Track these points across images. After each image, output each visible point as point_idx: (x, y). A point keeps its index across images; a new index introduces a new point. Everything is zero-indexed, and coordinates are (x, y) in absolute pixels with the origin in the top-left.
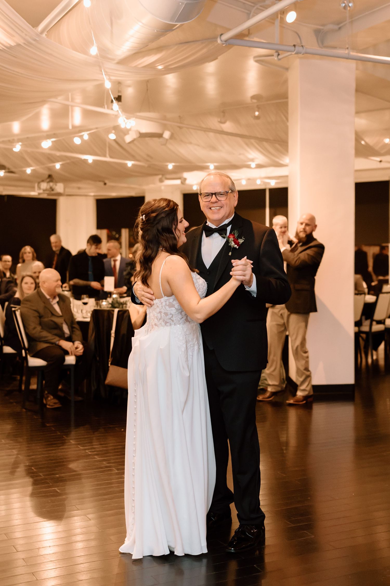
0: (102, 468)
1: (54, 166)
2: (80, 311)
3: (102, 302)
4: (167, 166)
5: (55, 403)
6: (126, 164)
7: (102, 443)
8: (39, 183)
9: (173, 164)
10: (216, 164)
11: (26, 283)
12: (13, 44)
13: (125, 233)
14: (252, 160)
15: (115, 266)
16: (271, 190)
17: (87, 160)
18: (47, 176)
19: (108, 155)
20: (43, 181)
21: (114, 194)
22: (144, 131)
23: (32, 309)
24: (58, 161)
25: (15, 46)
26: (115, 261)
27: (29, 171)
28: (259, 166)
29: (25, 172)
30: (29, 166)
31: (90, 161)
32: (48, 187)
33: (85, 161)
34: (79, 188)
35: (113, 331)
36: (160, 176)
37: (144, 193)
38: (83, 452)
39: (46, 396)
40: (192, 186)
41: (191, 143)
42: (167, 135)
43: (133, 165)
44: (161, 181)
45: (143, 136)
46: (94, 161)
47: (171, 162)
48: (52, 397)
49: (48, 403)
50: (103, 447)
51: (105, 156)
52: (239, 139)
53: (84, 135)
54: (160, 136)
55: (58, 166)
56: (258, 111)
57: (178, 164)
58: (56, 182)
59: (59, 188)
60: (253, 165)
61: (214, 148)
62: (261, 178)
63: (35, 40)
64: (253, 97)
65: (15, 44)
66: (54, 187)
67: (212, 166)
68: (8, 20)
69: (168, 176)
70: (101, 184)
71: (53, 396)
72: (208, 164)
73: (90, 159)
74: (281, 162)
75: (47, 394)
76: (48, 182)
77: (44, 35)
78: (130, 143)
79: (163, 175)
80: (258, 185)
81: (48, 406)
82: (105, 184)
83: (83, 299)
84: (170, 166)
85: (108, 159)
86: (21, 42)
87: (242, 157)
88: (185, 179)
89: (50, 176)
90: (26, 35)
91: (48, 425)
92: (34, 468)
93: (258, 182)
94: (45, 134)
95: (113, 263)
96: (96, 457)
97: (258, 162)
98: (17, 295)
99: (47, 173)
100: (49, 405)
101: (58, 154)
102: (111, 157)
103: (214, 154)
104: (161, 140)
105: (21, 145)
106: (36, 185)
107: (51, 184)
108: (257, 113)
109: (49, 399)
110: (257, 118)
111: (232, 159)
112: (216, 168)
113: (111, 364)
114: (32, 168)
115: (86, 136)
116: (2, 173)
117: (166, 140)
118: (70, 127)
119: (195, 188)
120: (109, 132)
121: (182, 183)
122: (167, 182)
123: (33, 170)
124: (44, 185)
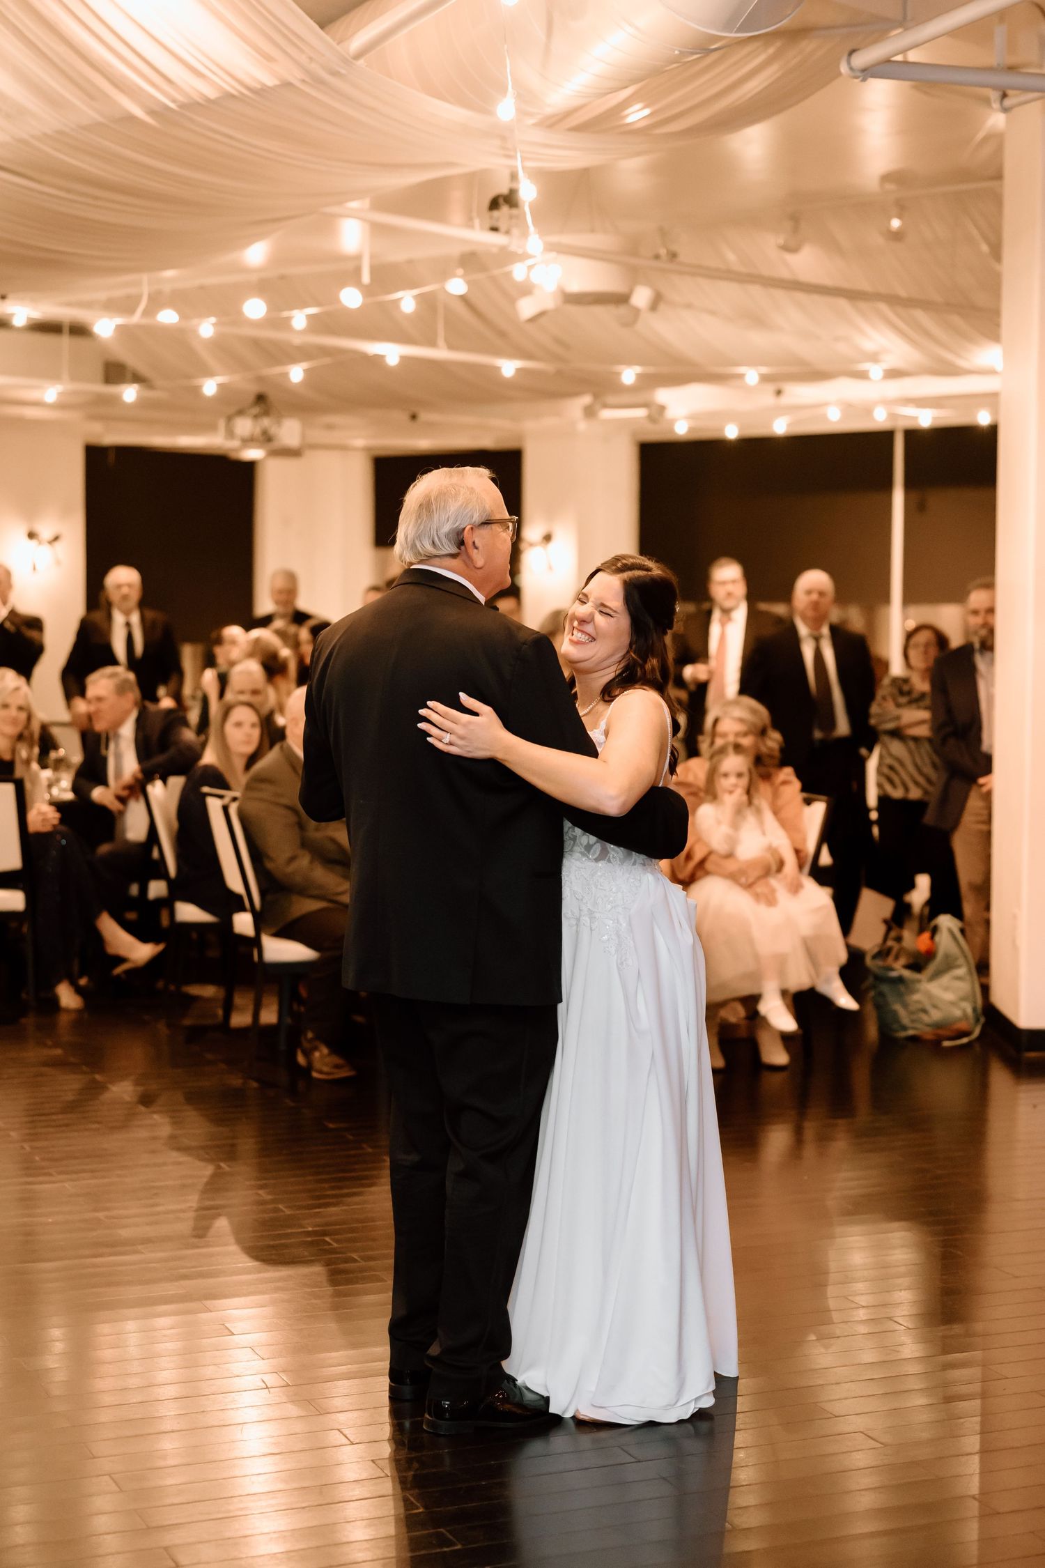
1: (286, 375)
4: (619, 374)
5: (337, 1066)
6: (498, 369)
8: (230, 419)
9: (638, 369)
10: (764, 370)
11: (236, 724)
12: (270, 81)
14: (874, 358)
16: (912, 436)
17: (382, 357)
18: (251, 398)
19: (441, 342)
20: (241, 413)
22: (575, 287)
23: (277, 804)
24: (294, 360)
25: (276, 86)
27: (210, 387)
28: (893, 374)
29: (196, 391)
30: (210, 374)
31: (392, 359)
32: (258, 431)
33: (378, 360)
34: (330, 427)
36: (587, 399)
37: (521, 439)
39: (306, 1045)
41: (689, 306)
42: (641, 297)
43: (518, 371)
44: (589, 412)
45: (572, 299)
46: (405, 360)
47: (630, 363)
48: (325, 1051)
49: (317, 1065)
51: (432, 343)
52: (843, 303)
53: (402, 298)
54: (621, 299)
55: (296, 374)
56: (900, 217)
57: (651, 370)
58: (279, 418)
59: (289, 431)
60: (877, 371)
61: (758, 321)
62: (887, 402)
63: (334, 73)
64: (886, 178)
65: (277, 82)
66: (273, 430)
67: (752, 376)
68: (268, 20)
69: (611, 399)
70: (403, 417)
71: (328, 1045)
72: (742, 370)
73: (392, 353)
74: (962, 363)
75: (310, 1041)
76: (256, 417)
77: (361, 62)
78: (533, 320)
79: (596, 396)
80: (880, 419)
81: (315, 1075)
82: (414, 417)
84: (629, 376)
85: (440, 353)
86: (295, 76)
87: (842, 347)
88: (662, 409)
89: (261, 399)
90: (311, 59)
91: (331, 1126)
92: (331, 1239)
93: (880, 415)
94: (253, 277)
97: (891, 361)
98: (209, 757)
99: (254, 389)
100: (320, 1072)
102: (451, 347)
103: (759, 339)
104: (622, 310)
105: (213, 325)
106: (222, 424)
107: (266, 422)
108: (896, 223)
109: (317, 1053)
110: (897, 236)
111: (811, 353)
112: (765, 379)
114: (220, 379)
115: (407, 302)
116: (130, 393)
117: (637, 311)
118: (366, 278)
119: (681, 430)
120: (445, 275)
121: (651, 419)
122: (606, 414)
123: (220, 386)
124: (244, 426)
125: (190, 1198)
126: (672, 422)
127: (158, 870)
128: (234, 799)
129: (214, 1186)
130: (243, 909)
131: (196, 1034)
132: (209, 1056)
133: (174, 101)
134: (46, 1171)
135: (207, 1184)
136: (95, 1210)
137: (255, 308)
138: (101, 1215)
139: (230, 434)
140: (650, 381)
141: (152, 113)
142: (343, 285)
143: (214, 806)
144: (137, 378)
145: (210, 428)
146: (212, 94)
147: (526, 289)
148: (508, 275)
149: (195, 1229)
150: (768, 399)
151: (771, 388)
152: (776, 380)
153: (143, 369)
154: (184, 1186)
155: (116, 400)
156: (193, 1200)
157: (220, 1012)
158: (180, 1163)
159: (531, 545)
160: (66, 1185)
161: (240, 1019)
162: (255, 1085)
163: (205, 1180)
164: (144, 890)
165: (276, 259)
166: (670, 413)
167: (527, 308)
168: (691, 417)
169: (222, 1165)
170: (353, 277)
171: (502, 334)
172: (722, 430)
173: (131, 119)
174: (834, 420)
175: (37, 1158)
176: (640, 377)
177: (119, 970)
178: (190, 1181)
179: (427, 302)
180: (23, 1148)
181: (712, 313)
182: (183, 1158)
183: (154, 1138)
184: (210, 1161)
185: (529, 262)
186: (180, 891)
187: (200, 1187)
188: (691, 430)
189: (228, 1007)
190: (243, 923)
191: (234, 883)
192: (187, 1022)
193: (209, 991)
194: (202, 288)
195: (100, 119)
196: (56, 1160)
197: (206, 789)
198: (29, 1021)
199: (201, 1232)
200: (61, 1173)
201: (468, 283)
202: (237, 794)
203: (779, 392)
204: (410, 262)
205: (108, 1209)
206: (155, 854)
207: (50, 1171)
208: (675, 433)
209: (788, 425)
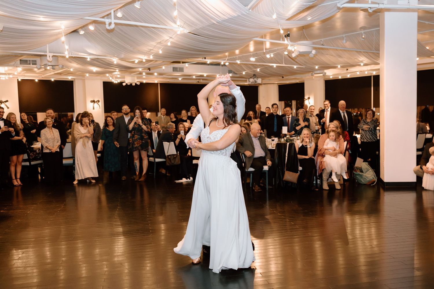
0: (281, 219)
1: (257, 70)
2: (270, 144)
3: (281, 139)
4: (315, 67)
5: (259, 189)
6: (293, 67)
7: (282, 208)
8: (249, 79)
10: (341, 65)
12: (236, 15)
13: (294, 103)
14: (362, 62)
15: (288, 120)
20: (251, 78)
21: (288, 82)
22: (301, 51)
26: (289, 118)
27: (244, 73)
28: (365, 65)
29: (242, 74)
30: (245, 71)
31: (275, 67)
32: (254, 81)
33: (272, 67)
34: (270, 80)
35: (287, 154)
36: (312, 73)
37: (304, 81)
38: (272, 211)
39: (254, 186)
40: (330, 76)
41: (328, 54)
42: (314, 52)
43: (297, 67)
44: (312, 75)
45: (301, 53)
46: (277, 67)
48: (257, 186)
49: (255, 189)
50: (282, 210)
51: (282, 64)
53: (271, 54)
54: (310, 52)
57: (320, 66)
58: (258, 78)
59: (259, 81)
60: (362, 64)
61: (340, 57)
62: (367, 71)
63: (246, 13)
64: (361, 28)
66: (257, 80)
67: (339, 66)
69: (316, 72)
70: (281, 78)
72: (337, 65)
73: (275, 65)
77: (250, 10)
78: (295, 57)
80: (366, 74)
81: (255, 191)
82: (283, 77)
83: (272, 138)
84: (317, 67)
86: (240, 14)
87: (356, 60)
88: (325, 73)
89: (254, 75)
90: (242, 10)
93: (366, 73)
94: (252, 54)
95: (287, 119)
96: (278, 214)
97: (365, 62)
101: (258, 64)
102: (285, 64)
103: (340, 59)
104: (311, 54)
107: (255, 79)
108: (363, 36)
109: (256, 187)
111: (350, 61)
112: (341, 67)
113: (286, 170)
121: (324, 75)
123: (246, 73)
124: (251, 80)
133: (221, 20)
137: (253, 59)
139: (249, 82)
141: (217, 22)
146: (227, 18)
147: (293, 52)
152: (343, 67)
159: (306, 99)
165: (255, 50)
167: (293, 55)
173: (214, 23)
174: (358, 74)
179: (281, 56)
181: (332, 55)
195: (209, 24)
201: (287, 52)
203: (347, 70)
208: (330, 78)
209: (350, 76)
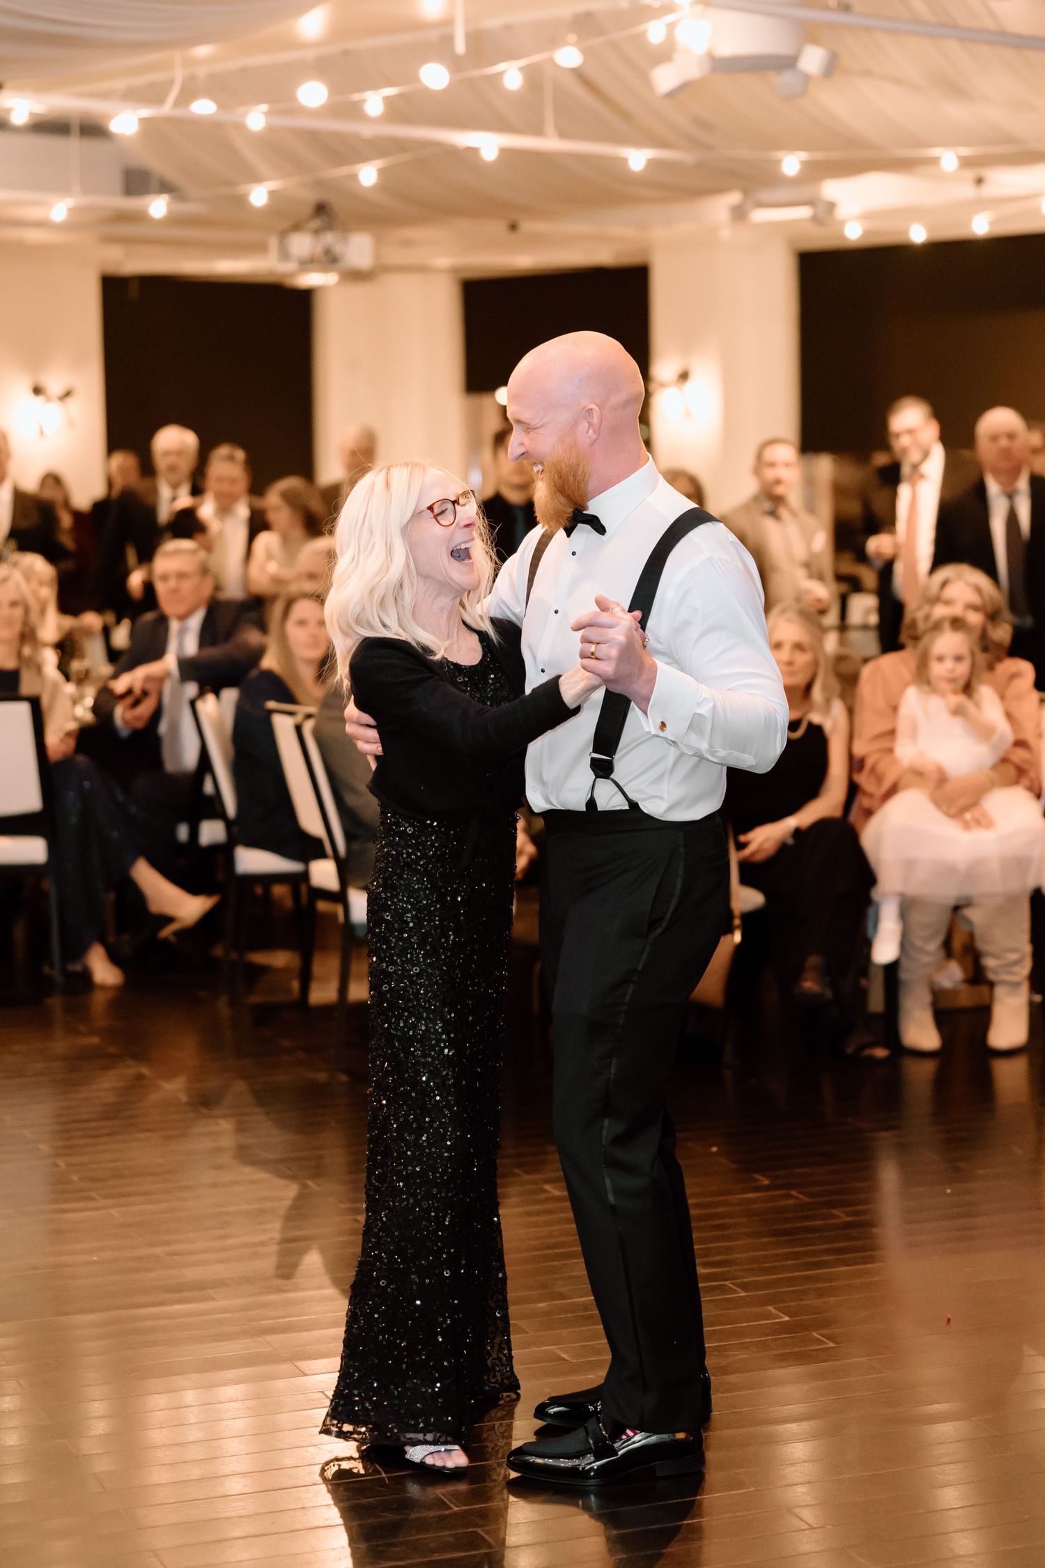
1: (354, 177)
4: (777, 163)
6: (624, 161)
8: (283, 234)
9: (803, 155)
10: (967, 151)
11: (302, 623)
17: (474, 151)
18: (308, 209)
19: (549, 130)
20: (297, 227)
22: (728, 48)
24: (364, 159)
27: (259, 196)
29: (241, 201)
30: (257, 178)
31: (490, 153)
32: (319, 250)
33: (470, 155)
36: (734, 197)
42: (815, 58)
43: (650, 162)
44: (738, 213)
45: (724, 66)
46: (504, 153)
47: (793, 148)
51: (539, 132)
53: (504, 72)
54: (788, 63)
57: (818, 155)
58: (346, 233)
59: (358, 250)
66: (338, 249)
67: (949, 160)
69: (767, 196)
70: (500, 228)
72: (936, 152)
73: (489, 145)
76: (317, 232)
78: (671, 95)
79: (748, 192)
82: (513, 227)
84: (789, 164)
85: (550, 143)
89: (321, 209)
94: (310, 55)
98: (269, 662)
99: (312, 196)
102: (562, 135)
104: (786, 77)
105: (264, 114)
106: (273, 242)
107: (329, 238)
112: (965, 163)
114: (272, 185)
115: (512, 77)
116: (158, 207)
117: (807, 78)
118: (460, 47)
119: (854, 233)
120: (555, 42)
121: (815, 219)
122: (761, 215)
123: (272, 194)
124: (302, 244)
125: (268, 1226)
126: (842, 223)
127: (213, 807)
128: (309, 716)
129: (297, 1212)
130: (322, 855)
131: (266, 1015)
132: (286, 1043)
134: (86, 1194)
135: (292, 1208)
136: (152, 1245)
137: (313, 94)
138: (158, 1251)
139: (284, 254)
140: (817, 171)
142: (425, 60)
143: (283, 726)
144: (165, 187)
145: (259, 248)
147: (665, 54)
148: (640, 39)
149: (279, 1267)
150: (967, 191)
151: (970, 174)
152: (975, 165)
153: (173, 176)
154: (262, 1211)
155: (140, 217)
156: (274, 1229)
157: (295, 985)
158: (253, 1182)
159: (663, 385)
160: (114, 1212)
161: (323, 993)
162: (344, 1078)
163: (288, 1203)
164: (194, 833)
165: (338, 31)
166: (842, 212)
167: (665, 79)
168: (866, 216)
169: (310, 1183)
170: (441, 48)
171: (626, 116)
172: (906, 232)
175: (75, 1178)
176: (806, 165)
177: (166, 932)
178: (269, 1205)
179: (533, 76)
180: (57, 1165)
181: (898, 81)
182: (260, 1175)
183: (220, 1150)
184: (293, 1178)
185: (669, 18)
186: (242, 833)
187: (282, 1212)
188: (867, 233)
189: (306, 977)
190: (324, 873)
191: (310, 822)
192: (255, 999)
193: (280, 959)
194: (244, 70)
196: (99, 1180)
197: (271, 705)
198: (55, 1002)
199: (287, 1270)
200: (105, 1197)
201: (585, 52)
202: (312, 709)
203: (979, 181)
204: (508, 28)
205: (168, 1243)
206: (208, 788)
207: (93, 1194)
208: (845, 238)
209: (991, 224)
